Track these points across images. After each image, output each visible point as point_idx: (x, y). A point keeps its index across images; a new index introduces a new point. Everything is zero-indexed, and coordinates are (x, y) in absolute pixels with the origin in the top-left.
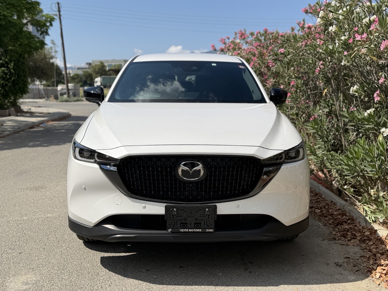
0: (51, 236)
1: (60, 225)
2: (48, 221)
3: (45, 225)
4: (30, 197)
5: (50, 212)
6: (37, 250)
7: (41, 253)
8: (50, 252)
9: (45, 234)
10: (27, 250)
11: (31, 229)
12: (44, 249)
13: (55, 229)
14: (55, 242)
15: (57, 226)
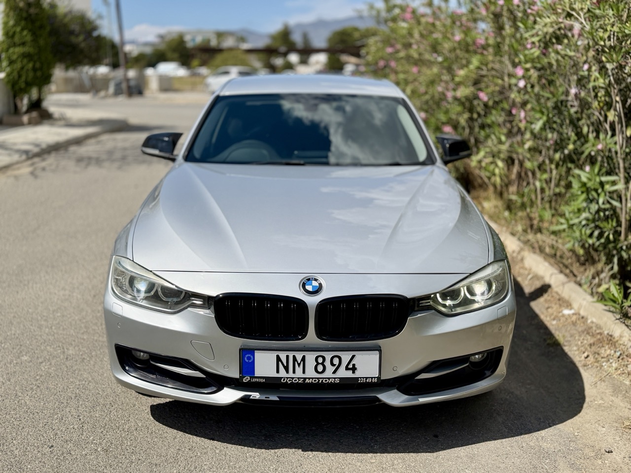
0: (68, 409)
1: (90, 379)
2: (67, 367)
3: (61, 380)
4: (42, 303)
5: (73, 343)
6: (36, 452)
7: (43, 460)
8: (62, 458)
9: (57, 403)
10: (16, 452)
11: (32, 389)
12: (51, 450)
13: (78, 391)
14: (76, 427)
15: (84, 382)
